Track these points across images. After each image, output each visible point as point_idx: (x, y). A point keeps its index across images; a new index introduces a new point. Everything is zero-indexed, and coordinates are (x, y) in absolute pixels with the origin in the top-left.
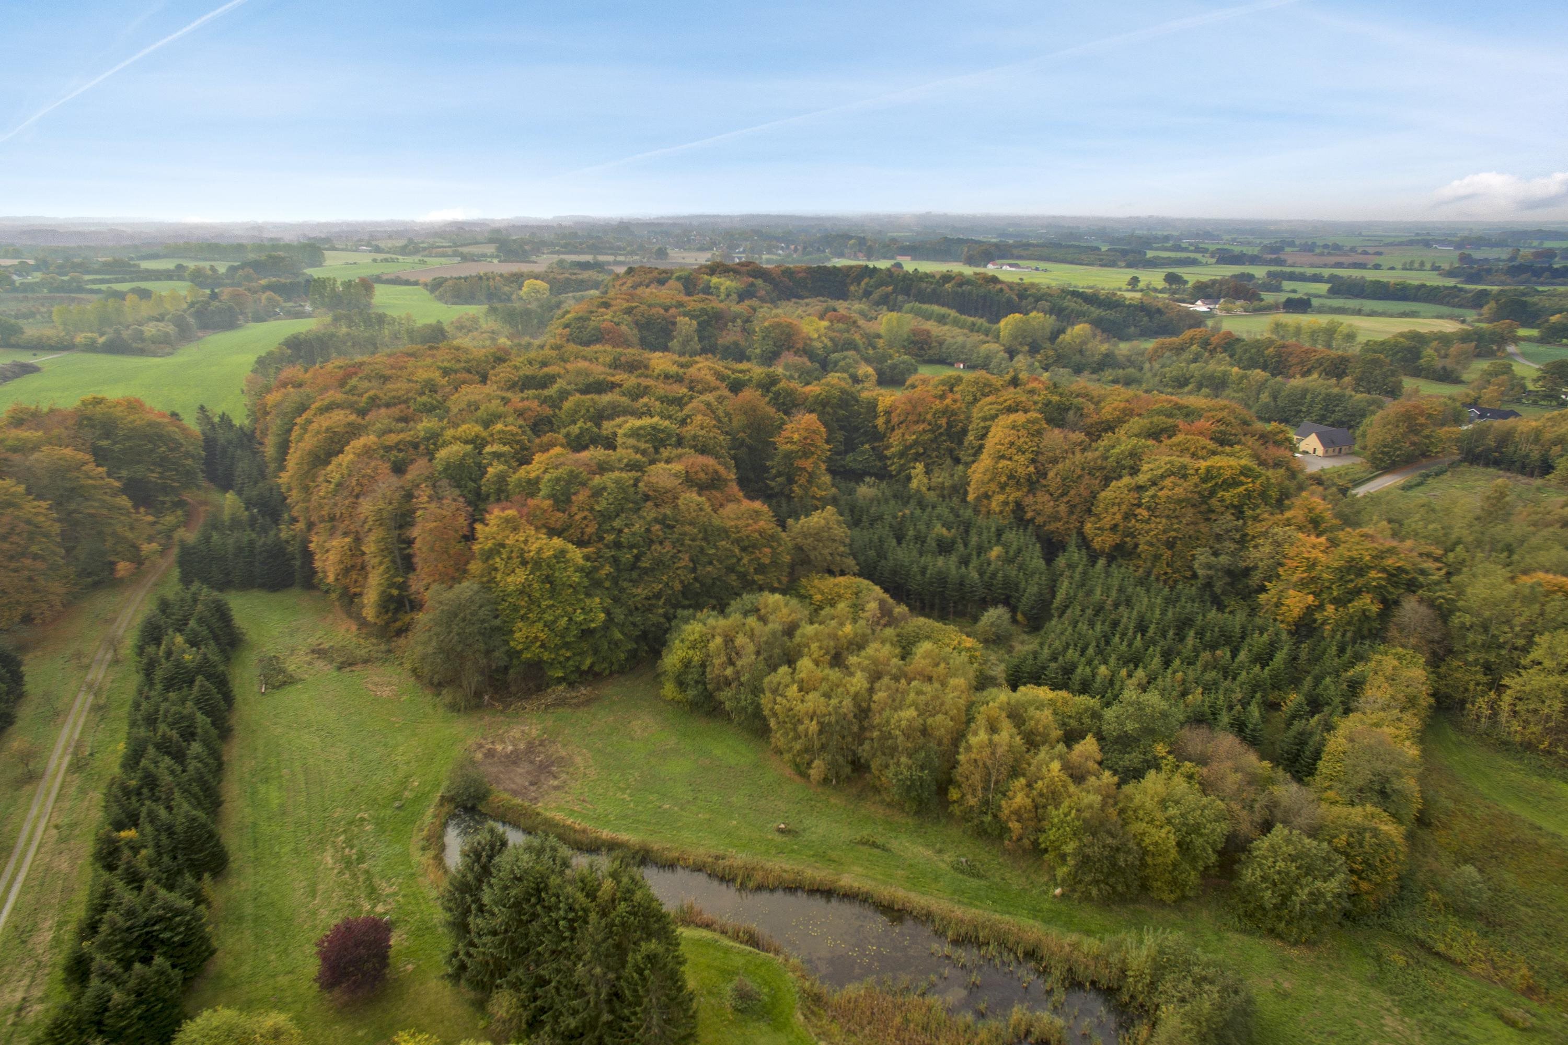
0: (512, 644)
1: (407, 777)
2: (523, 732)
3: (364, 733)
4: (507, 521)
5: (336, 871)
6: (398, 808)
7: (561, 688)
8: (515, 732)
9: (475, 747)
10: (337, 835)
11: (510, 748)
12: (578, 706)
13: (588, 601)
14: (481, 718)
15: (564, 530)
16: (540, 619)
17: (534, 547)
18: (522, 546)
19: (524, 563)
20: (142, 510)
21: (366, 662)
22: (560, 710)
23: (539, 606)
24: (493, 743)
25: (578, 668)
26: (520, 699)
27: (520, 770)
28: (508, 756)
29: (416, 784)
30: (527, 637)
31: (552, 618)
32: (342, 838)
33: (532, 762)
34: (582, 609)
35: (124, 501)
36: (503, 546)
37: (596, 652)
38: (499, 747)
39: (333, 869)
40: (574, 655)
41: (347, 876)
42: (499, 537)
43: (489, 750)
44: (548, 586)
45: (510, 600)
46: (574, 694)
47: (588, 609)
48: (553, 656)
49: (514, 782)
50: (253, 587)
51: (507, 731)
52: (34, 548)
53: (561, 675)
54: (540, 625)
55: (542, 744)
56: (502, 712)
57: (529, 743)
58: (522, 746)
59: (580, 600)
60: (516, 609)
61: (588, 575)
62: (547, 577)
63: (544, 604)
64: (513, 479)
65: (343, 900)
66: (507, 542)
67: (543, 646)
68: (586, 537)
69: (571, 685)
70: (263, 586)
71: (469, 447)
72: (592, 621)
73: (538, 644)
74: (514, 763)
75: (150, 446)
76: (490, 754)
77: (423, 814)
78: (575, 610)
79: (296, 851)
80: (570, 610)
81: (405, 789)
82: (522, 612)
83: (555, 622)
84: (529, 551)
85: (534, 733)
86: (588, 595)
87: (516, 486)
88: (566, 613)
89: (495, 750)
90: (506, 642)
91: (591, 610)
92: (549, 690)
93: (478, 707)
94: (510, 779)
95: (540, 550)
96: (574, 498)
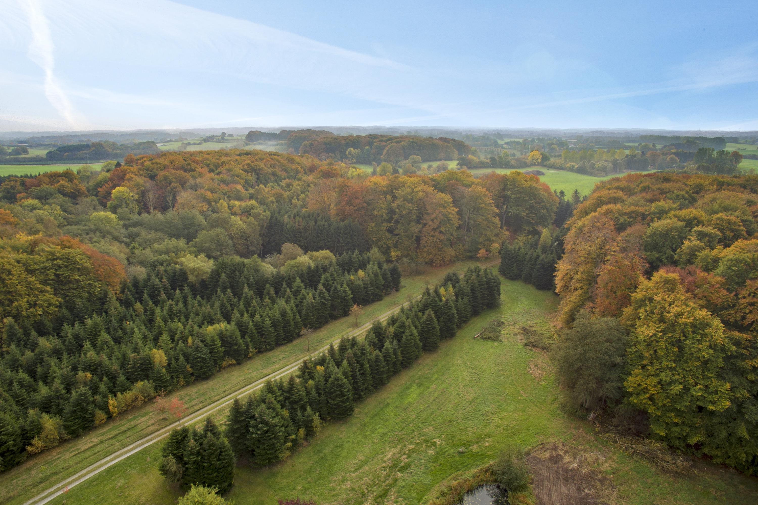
0: (625, 384)
1: (488, 436)
2: (597, 459)
3: (497, 391)
4: (666, 281)
5: (384, 465)
6: (460, 453)
7: (658, 445)
8: (590, 456)
9: (550, 446)
10: (411, 443)
11: (575, 465)
12: (664, 470)
13: (715, 382)
14: (577, 428)
15: (724, 308)
16: (657, 375)
17: (675, 310)
18: (667, 305)
19: (662, 320)
20: (505, 228)
21: (544, 348)
22: (645, 463)
23: (661, 363)
24: (566, 452)
25: (684, 438)
26: (617, 432)
27: (564, 489)
28: (566, 470)
29: (487, 444)
30: (639, 385)
31: (668, 379)
32: (412, 447)
33: (579, 490)
34: (707, 387)
35: (497, 220)
36: (651, 300)
37: (710, 434)
38: (567, 459)
39: (385, 462)
40: (683, 423)
41: (385, 473)
42: (650, 292)
43: (558, 456)
44: (676, 349)
45: (638, 347)
46: (668, 458)
47: (712, 389)
48: (659, 413)
49: (550, 496)
50: (530, 283)
51: (585, 450)
52: (442, 229)
53: (663, 434)
54: (655, 380)
55: (601, 481)
56: (596, 433)
57: (593, 472)
58: (585, 471)
59: (705, 377)
60: (641, 357)
61: (727, 358)
62: (679, 341)
63: (665, 363)
64: (701, 255)
65: (364, 487)
66: (655, 298)
67: (651, 398)
68: (746, 323)
69: (672, 448)
70: (534, 284)
71: (681, 224)
72: (713, 403)
73: (647, 395)
74: (566, 480)
75: (527, 198)
76: (556, 459)
77: (469, 469)
78: (696, 384)
79: (384, 434)
80: (691, 381)
81: (477, 443)
82: (644, 362)
83: (670, 384)
84: (669, 312)
85: (606, 467)
86: (720, 376)
87: (702, 260)
88: (684, 382)
89: (562, 458)
90: (621, 380)
91: (716, 392)
92: (647, 441)
93: (583, 418)
94: (550, 490)
95: (679, 315)
96: (748, 282)
